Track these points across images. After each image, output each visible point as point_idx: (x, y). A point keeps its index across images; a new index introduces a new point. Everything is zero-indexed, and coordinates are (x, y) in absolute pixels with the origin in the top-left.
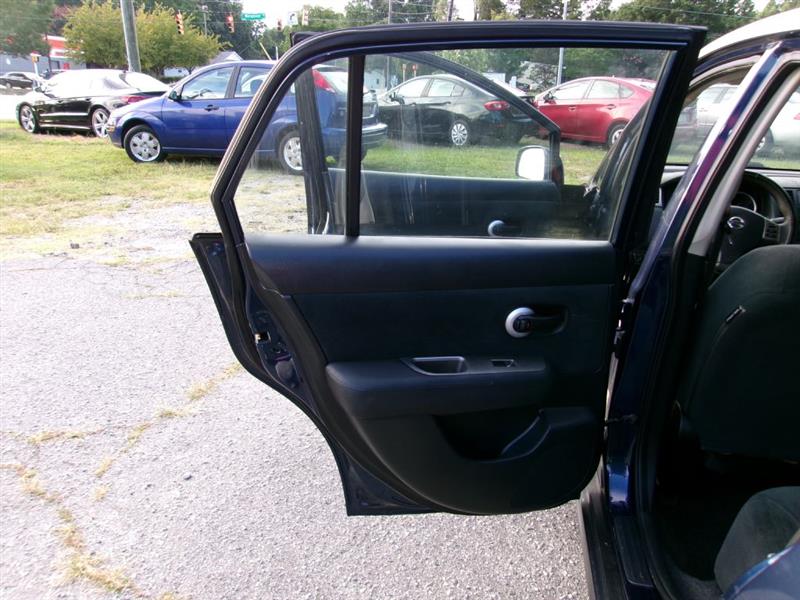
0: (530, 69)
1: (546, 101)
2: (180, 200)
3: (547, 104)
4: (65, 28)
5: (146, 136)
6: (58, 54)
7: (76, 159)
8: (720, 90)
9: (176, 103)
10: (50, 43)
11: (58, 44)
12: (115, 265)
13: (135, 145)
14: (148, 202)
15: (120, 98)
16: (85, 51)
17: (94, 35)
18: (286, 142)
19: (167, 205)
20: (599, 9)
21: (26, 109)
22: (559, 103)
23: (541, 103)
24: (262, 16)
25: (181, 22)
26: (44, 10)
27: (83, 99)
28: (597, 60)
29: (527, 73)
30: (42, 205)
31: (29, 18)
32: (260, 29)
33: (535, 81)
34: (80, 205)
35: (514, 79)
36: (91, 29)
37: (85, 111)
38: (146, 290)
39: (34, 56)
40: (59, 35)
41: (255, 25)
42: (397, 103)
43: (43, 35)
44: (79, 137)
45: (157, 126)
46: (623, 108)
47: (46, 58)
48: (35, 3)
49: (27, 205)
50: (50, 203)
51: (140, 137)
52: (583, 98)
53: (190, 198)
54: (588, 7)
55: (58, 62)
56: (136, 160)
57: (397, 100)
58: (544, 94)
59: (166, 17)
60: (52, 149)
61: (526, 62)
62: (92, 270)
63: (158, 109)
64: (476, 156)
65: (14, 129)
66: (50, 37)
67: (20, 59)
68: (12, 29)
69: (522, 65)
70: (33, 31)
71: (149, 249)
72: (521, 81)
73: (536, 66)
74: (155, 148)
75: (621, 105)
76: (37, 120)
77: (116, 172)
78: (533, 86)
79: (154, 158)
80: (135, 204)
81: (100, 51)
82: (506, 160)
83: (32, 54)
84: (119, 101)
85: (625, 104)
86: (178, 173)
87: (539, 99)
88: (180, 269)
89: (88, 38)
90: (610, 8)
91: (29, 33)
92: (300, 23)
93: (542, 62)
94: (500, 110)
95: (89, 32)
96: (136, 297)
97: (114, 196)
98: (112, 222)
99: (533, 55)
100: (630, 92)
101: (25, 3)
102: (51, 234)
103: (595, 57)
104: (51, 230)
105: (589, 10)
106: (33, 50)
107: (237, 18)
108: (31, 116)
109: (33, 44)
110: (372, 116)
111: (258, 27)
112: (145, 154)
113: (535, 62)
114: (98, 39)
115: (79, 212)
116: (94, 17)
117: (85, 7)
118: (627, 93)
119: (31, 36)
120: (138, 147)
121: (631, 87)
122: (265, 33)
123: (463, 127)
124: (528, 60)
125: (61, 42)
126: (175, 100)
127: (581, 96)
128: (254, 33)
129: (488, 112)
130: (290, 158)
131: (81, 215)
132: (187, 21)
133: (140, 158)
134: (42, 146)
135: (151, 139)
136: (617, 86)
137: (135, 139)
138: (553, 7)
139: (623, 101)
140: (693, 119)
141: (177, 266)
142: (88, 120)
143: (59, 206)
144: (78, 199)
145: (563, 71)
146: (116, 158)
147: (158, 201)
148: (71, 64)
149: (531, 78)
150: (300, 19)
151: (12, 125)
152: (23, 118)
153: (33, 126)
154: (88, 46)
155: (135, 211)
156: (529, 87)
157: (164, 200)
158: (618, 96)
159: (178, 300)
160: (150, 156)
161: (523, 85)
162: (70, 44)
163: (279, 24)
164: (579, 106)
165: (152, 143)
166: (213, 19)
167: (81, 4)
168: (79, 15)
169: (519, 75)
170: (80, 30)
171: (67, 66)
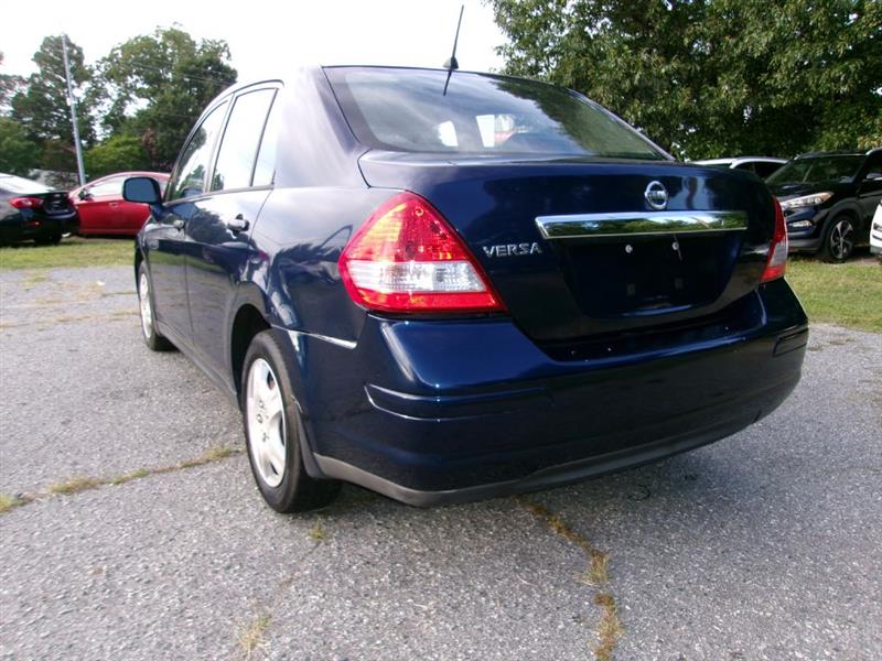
0: (44, 175)
3: (84, 202)
20: (112, 114)
22: (97, 200)
23: (77, 201)
54: (100, 112)
58: (78, 191)
61: (36, 170)
69: (33, 172)
73: (51, 175)
87: (74, 197)
90: (125, 113)
93: (56, 170)
94: (31, 207)
99: (44, 162)
105: (102, 115)
113: (48, 169)
124: (38, 168)
129: (16, 211)
138: (56, 110)
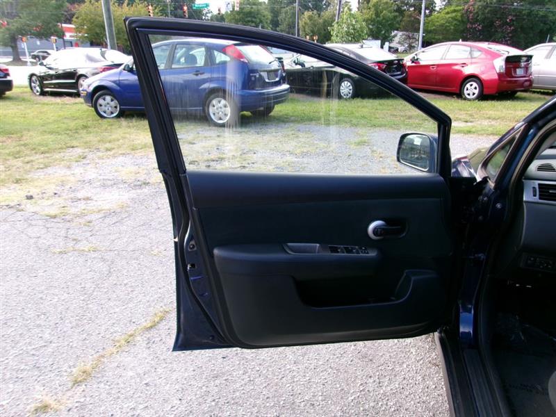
0: (399, 36)
1: (413, 62)
2: (124, 152)
3: (413, 64)
4: (74, 19)
5: (108, 98)
6: (71, 36)
7: (60, 116)
8: (550, 48)
9: (129, 73)
10: (64, 30)
11: (70, 30)
12: (55, 217)
13: (101, 105)
14: (100, 154)
15: (96, 69)
16: (88, 34)
17: (93, 23)
18: (211, 101)
19: (114, 156)
21: (34, 78)
22: (422, 63)
23: (409, 64)
24: (207, 5)
25: (151, 11)
26: (60, 7)
27: (72, 70)
28: (448, 28)
29: (397, 39)
30: (19, 157)
31: (50, 13)
32: (208, 15)
33: (402, 45)
34: (47, 157)
35: (387, 44)
36: (91, 19)
37: (73, 79)
38: (72, 243)
39: (53, 38)
40: (70, 23)
41: (204, 12)
42: (299, 67)
43: (59, 24)
44: (68, 98)
45: (117, 91)
46: (473, 66)
47: (61, 40)
48: (54, 2)
49: (8, 158)
50: (26, 155)
51: (104, 99)
52: (442, 59)
53: (133, 150)
55: (71, 42)
56: (102, 117)
57: (299, 64)
58: (411, 56)
59: (142, 8)
60: (45, 108)
61: (396, 32)
62: (33, 223)
63: (116, 78)
64: (358, 107)
65: (26, 92)
66: (64, 25)
67: (44, 41)
68: (39, 21)
69: (393, 34)
70: (52, 21)
71: (88, 199)
72: (392, 45)
73: (403, 35)
74: (116, 107)
75: (471, 63)
76: (42, 86)
77: (85, 127)
78: (401, 49)
79: (115, 115)
80: (90, 156)
81: (97, 33)
82: (382, 110)
83: (52, 37)
84: (96, 71)
85: (475, 63)
86: (129, 127)
87: (407, 60)
88: (107, 220)
89: (89, 25)
91: (49, 23)
92: (233, 9)
93: (407, 31)
95: (90, 21)
96: (60, 253)
97: (76, 149)
98: (68, 173)
99: (401, 26)
100: (479, 53)
101: (47, 2)
102: (16, 185)
103: (447, 26)
104: (17, 181)
106: (52, 34)
107: (190, 8)
108: (38, 83)
109: (52, 30)
110: (277, 79)
111: (207, 13)
112: (108, 112)
113: (402, 31)
114: (96, 26)
115: (45, 164)
116: (93, 10)
117: (87, 4)
118: (477, 54)
119: (51, 25)
120: (103, 107)
121: (480, 50)
122: (212, 17)
123: (349, 84)
124: (397, 30)
125: (71, 28)
126: (129, 71)
127: (440, 58)
128: (204, 17)
130: (214, 114)
131: (46, 167)
132: (156, 11)
133: (105, 115)
134: (40, 106)
135: (112, 100)
136: (469, 49)
137: (101, 101)
139: (474, 60)
140: (529, 72)
141: (105, 217)
142: (75, 86)
143: (31, 158)
144: (48, 152)
145: (423, 37)
146: (88, 115)
147: (109, 153)
148: (79, 43)
149: (399, 43)
150: (233, 7)
151: (25, 90)
152: (33, 84)
153: (39, 90)
154: (89, 30)
155: (88, 162)
156: (397, 50)
157: (113, 151)
158: (469, 57)
159: (96, 255)
160: (112, 113)
161: (393, 48)
162: (78, 30)
163: (219, 10)
164: (438, 66)
165: (113, 104)
166: (176, 9)
167: (84, 2)
168: (83, 9)
169: (391, 41)
170: (83, 20)
171: (77, 45)
